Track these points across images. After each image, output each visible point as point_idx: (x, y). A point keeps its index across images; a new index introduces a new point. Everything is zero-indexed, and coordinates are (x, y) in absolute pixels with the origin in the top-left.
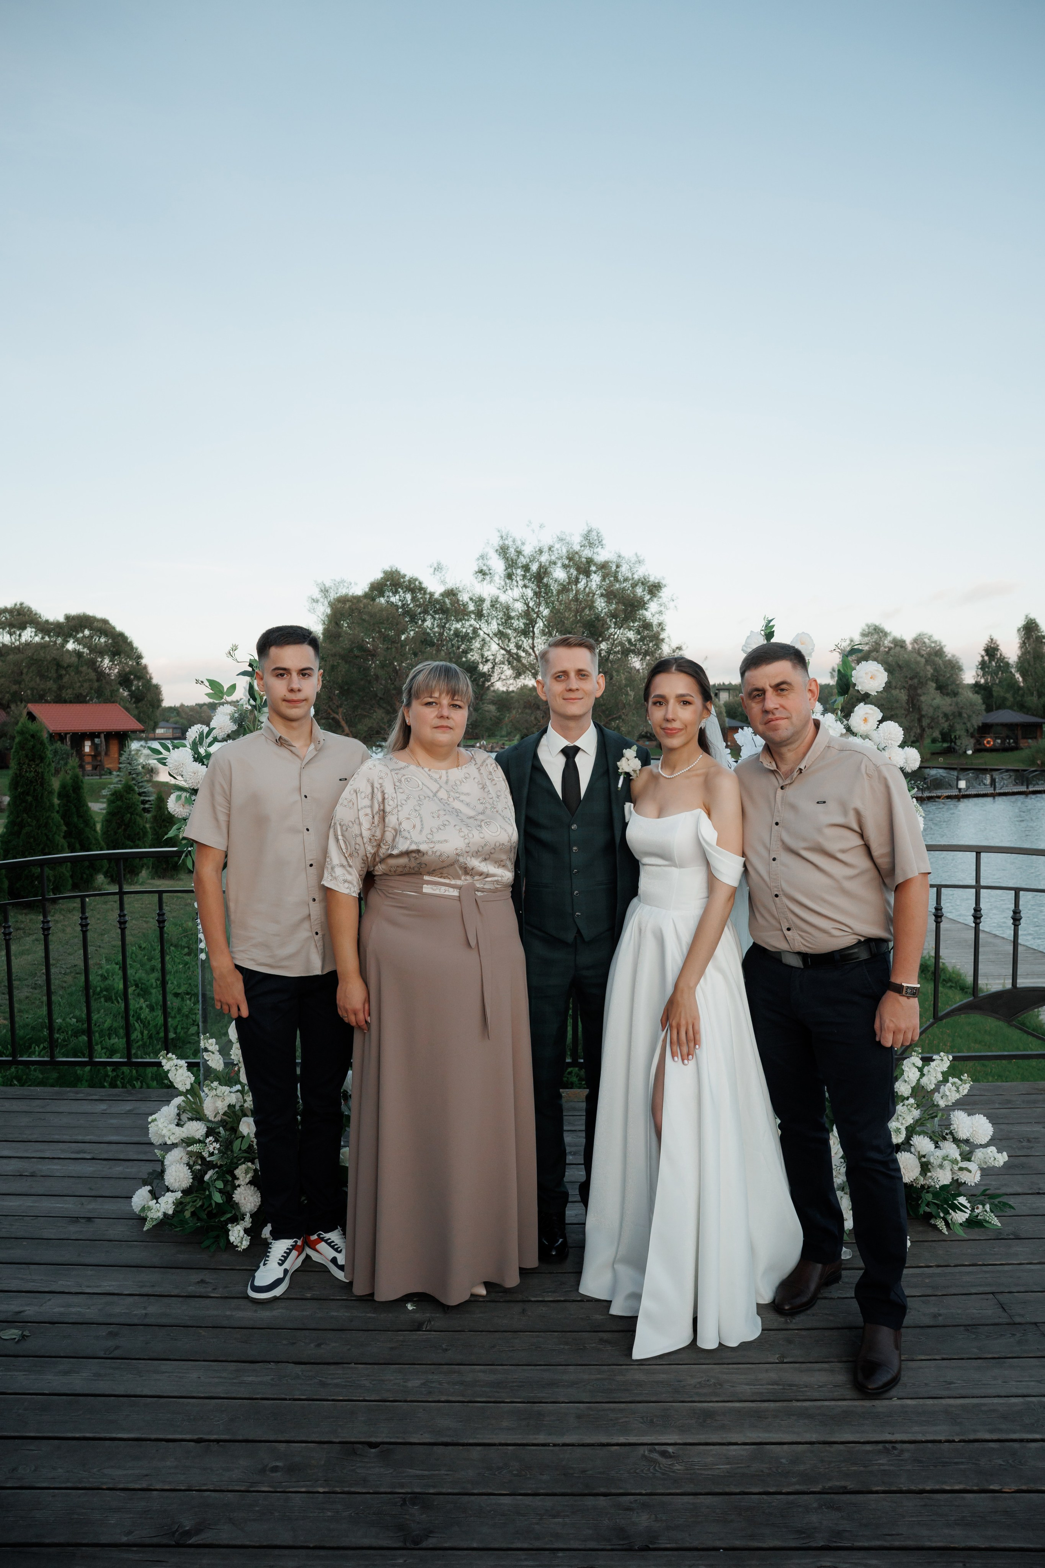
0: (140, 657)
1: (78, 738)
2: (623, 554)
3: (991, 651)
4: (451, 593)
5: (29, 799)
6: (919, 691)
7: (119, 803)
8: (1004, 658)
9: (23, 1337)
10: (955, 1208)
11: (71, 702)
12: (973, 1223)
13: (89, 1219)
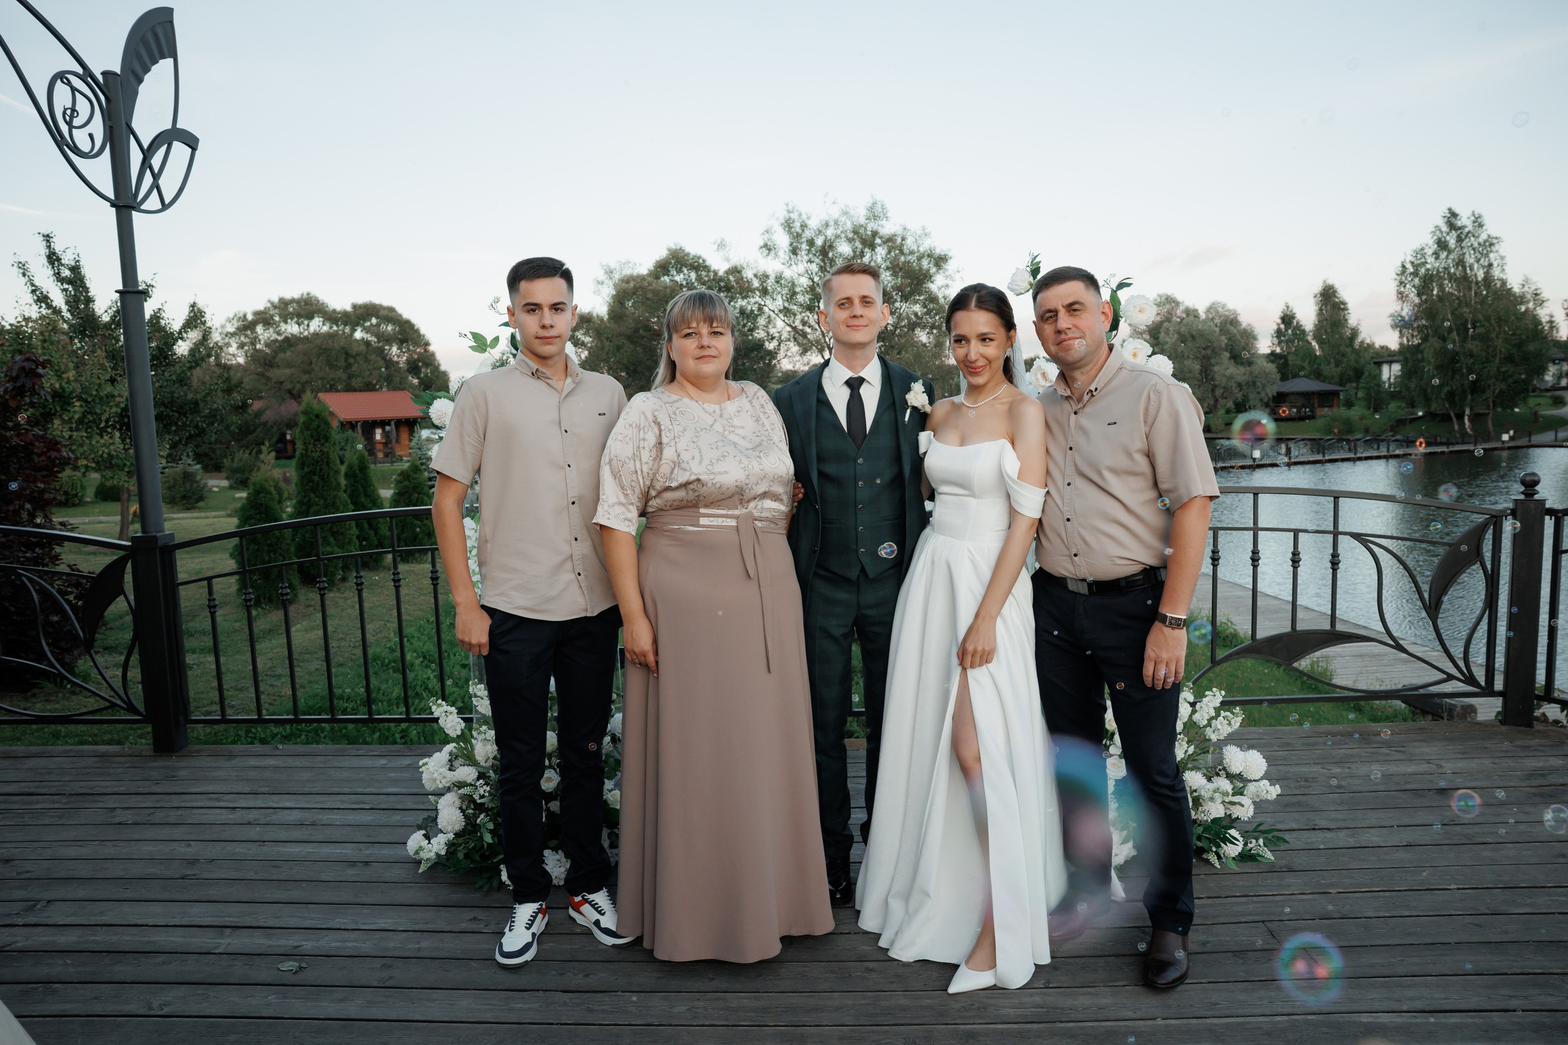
0: (427, 344)
1: (369, 427)
2: (908, 227)
3: (1287, 319)
4: (736, 271)
5: (316, 478)
6: (1213, 361)
7: (406, 483)
8: (1301, 326)
9: (301, 968)
10: (1226, 840)
11: (361, 391)
12: (1246, 857)
13: (366, 863)
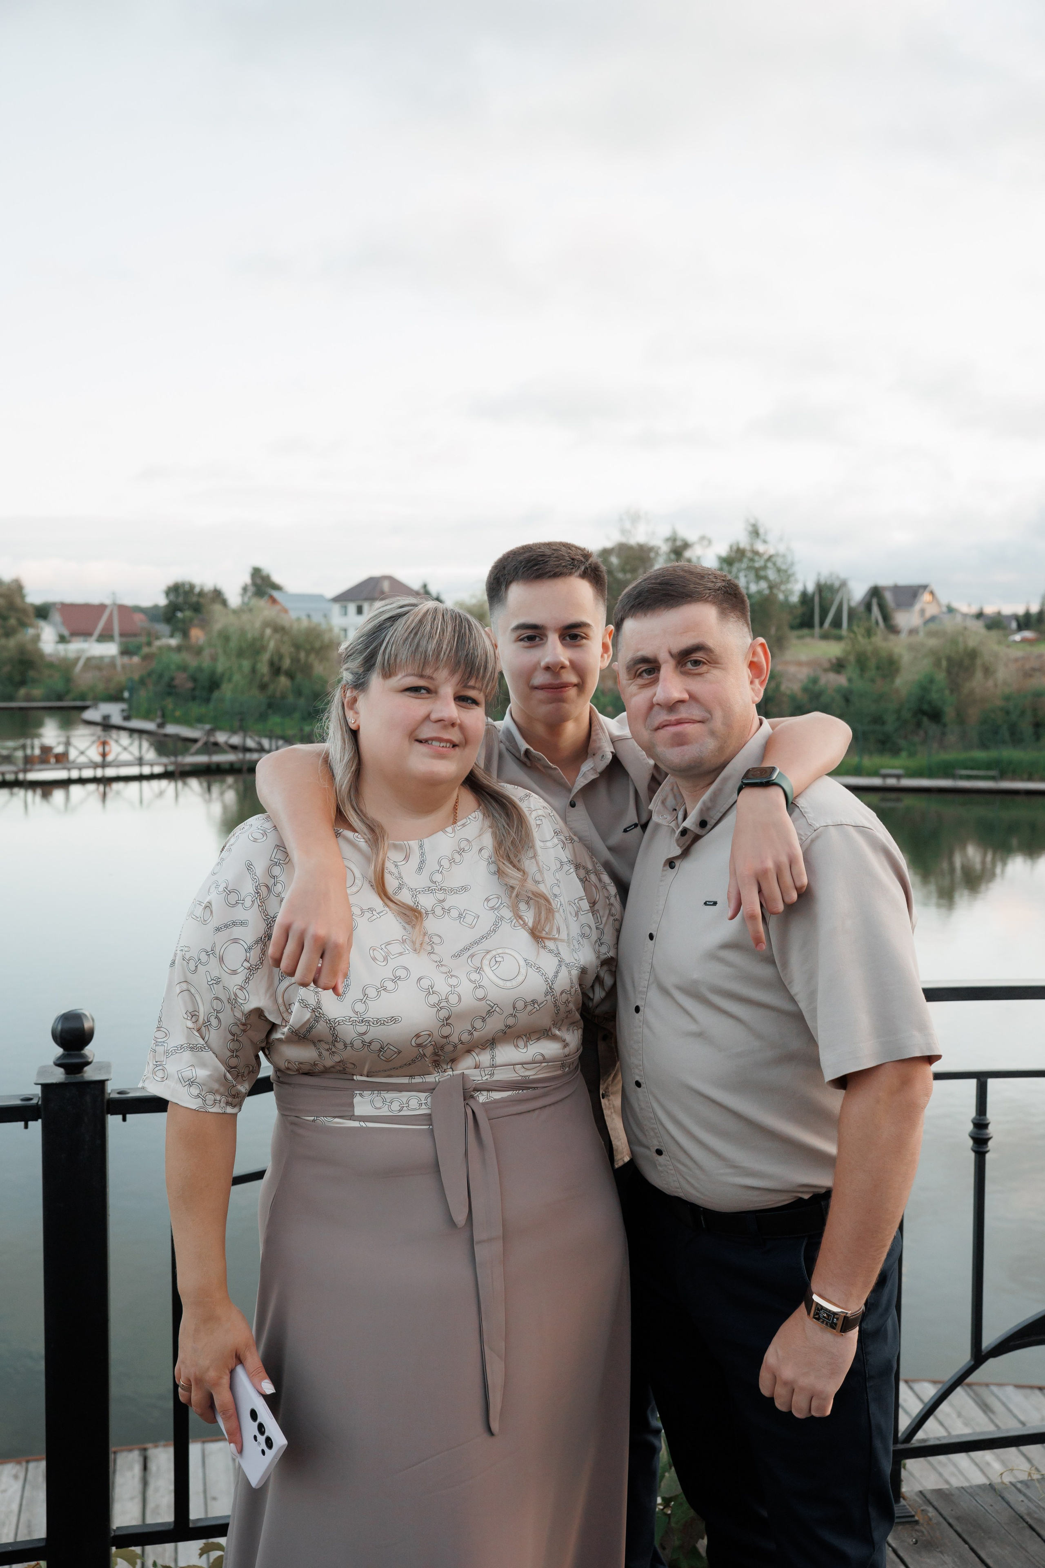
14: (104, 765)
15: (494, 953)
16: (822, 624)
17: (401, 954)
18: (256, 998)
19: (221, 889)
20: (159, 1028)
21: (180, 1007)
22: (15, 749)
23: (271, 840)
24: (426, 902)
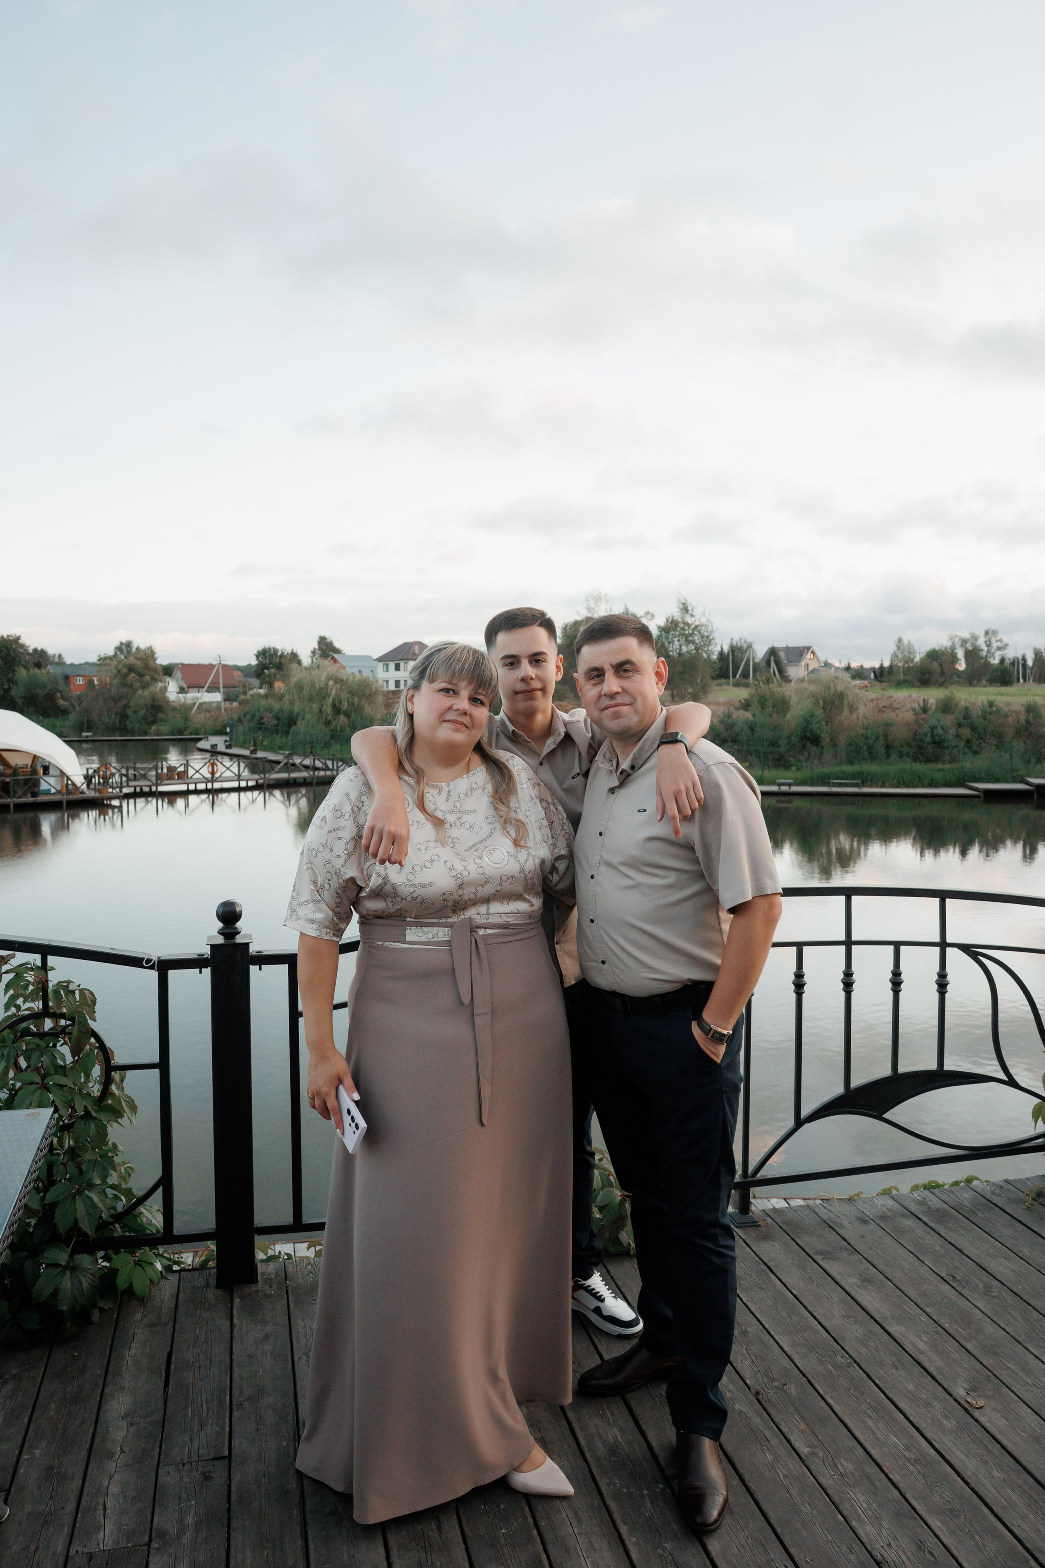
14: (213, 781)
15: (489, 848)
16: (734, 676)
17: (435, 847)
18: (351, 872)
19: (331, 808)
20: (294, 891)
21: (307, 878)
22: (150, 769)
23: (361, 780)
24: (451, 818)
